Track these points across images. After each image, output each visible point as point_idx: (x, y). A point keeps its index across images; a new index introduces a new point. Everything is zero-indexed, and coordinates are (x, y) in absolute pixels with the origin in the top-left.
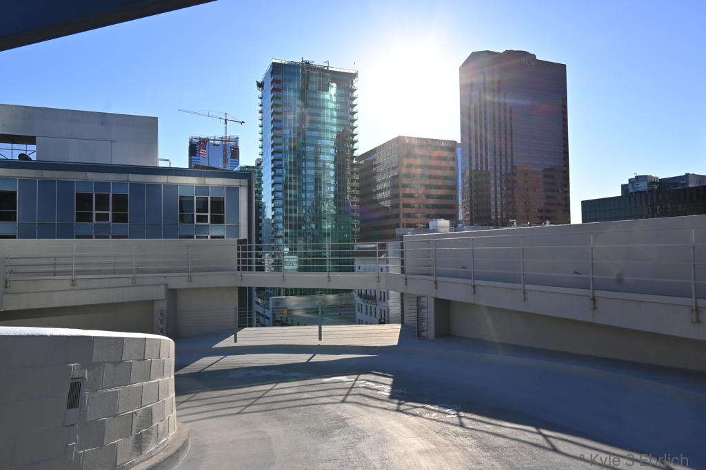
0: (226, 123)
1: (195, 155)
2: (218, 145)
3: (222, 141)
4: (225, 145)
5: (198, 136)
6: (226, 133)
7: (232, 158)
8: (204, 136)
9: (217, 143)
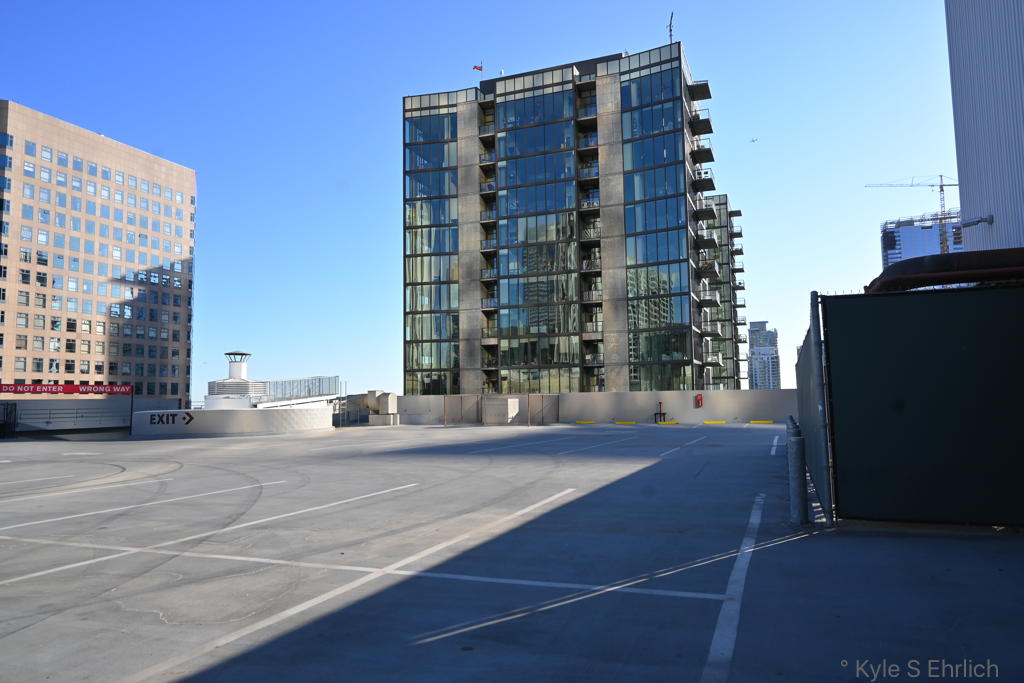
0: (942, 190)
1: (894, 248)
2: (931, 227)
3: (934, 219)
4: (942, 226)
5: (895, 218)
6: (943, 206)
7: (955, 243)
8: (904, 217)
9: (929, 224)
